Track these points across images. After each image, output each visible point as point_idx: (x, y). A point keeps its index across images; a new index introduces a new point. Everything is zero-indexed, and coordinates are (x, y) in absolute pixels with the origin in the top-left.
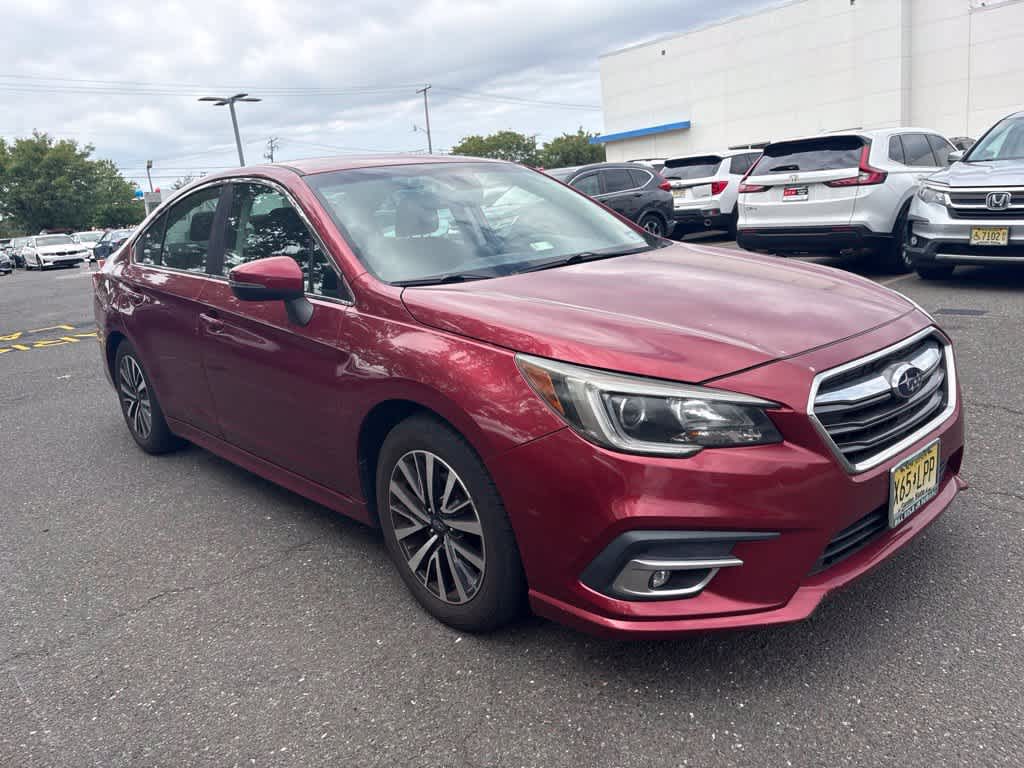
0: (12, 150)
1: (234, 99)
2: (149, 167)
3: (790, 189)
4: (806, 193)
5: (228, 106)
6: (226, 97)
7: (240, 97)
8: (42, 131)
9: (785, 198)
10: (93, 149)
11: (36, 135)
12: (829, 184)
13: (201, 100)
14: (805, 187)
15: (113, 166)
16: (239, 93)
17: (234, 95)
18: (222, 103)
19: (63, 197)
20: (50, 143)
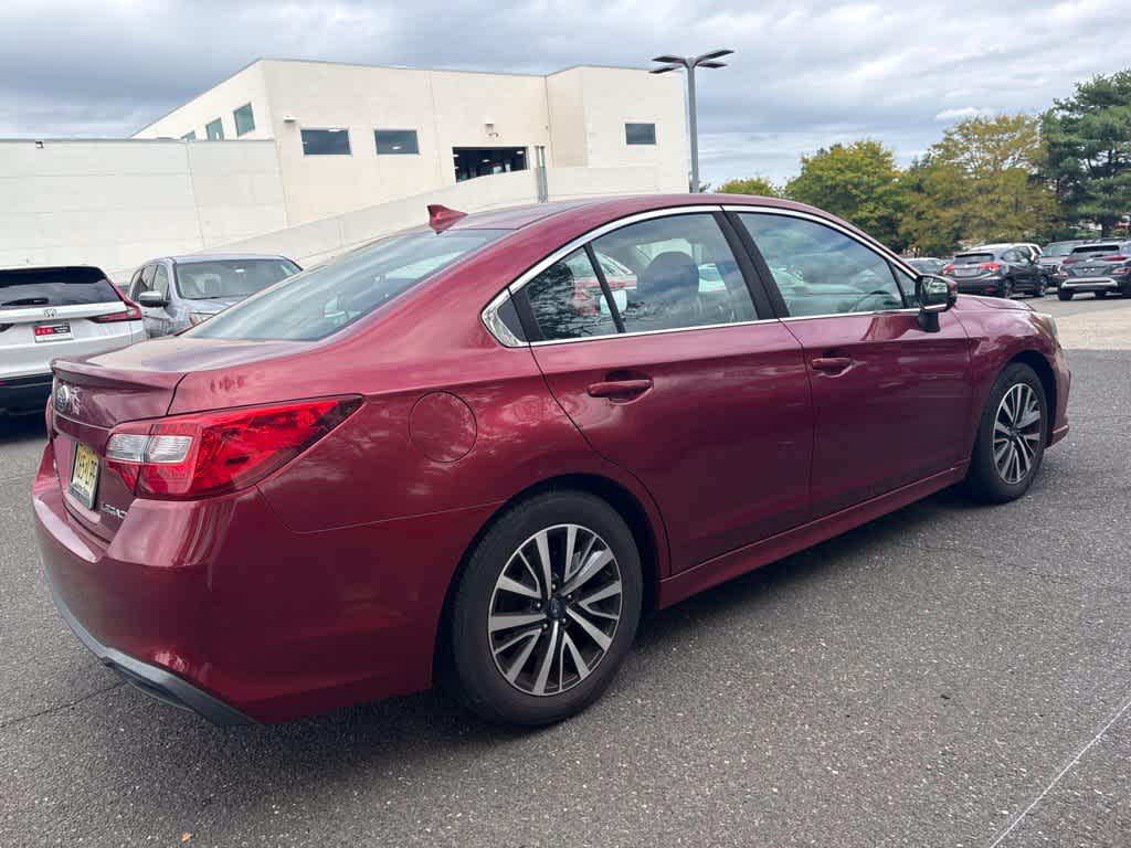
3: (39, 328)
4: (69, 331)
9: (39, 338)
12: (96, 319)
14: (65, 325)
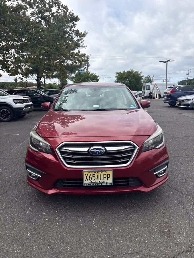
0: (126, 73)
1: (168, 61)
2: (153, 77)
5: (166, 63)
6: (166, 61)
7: (169, 60)
8: (132, 69)
10: (142, 73)
11: (131, 70)
13: (160, 62)
15: (149, 76)
16: (169, 59)
17: (168, 60)
18: (165, 62)
19: (133, 84)
20: (133, 71)
